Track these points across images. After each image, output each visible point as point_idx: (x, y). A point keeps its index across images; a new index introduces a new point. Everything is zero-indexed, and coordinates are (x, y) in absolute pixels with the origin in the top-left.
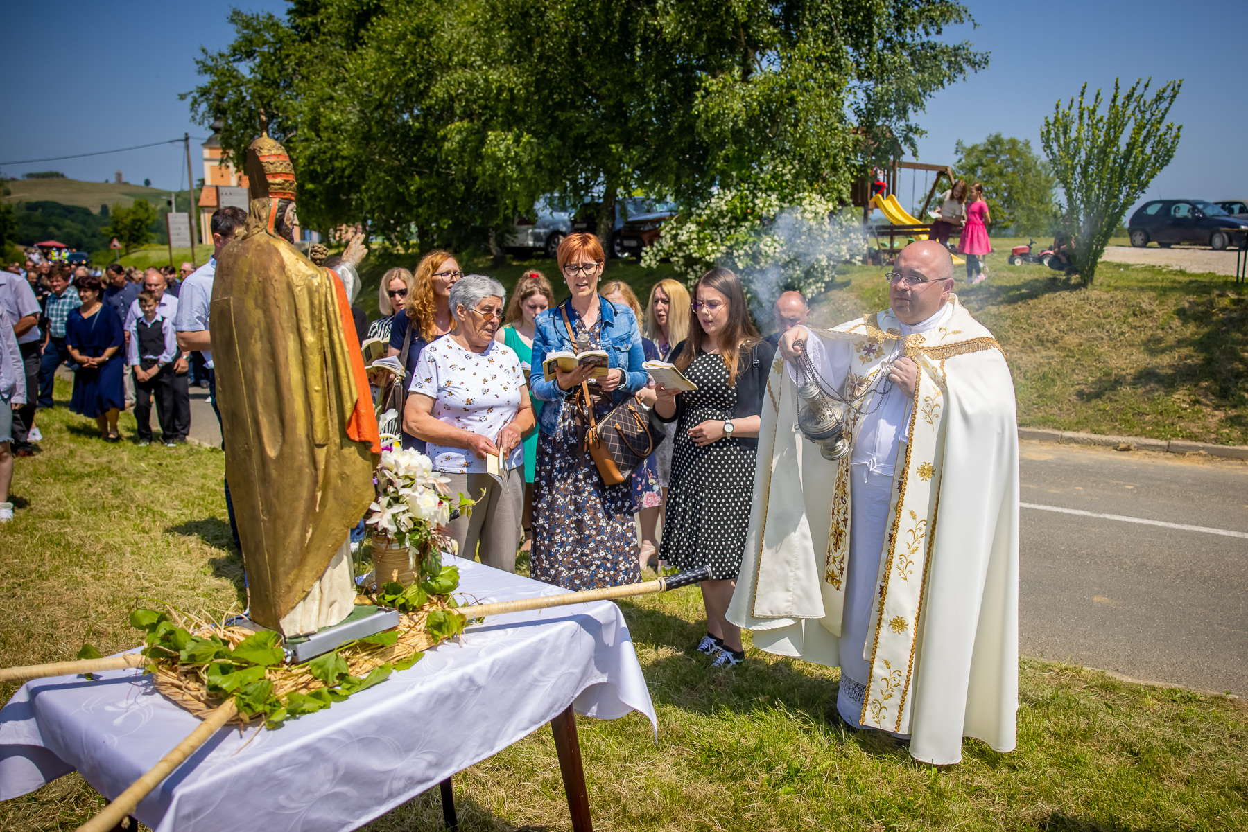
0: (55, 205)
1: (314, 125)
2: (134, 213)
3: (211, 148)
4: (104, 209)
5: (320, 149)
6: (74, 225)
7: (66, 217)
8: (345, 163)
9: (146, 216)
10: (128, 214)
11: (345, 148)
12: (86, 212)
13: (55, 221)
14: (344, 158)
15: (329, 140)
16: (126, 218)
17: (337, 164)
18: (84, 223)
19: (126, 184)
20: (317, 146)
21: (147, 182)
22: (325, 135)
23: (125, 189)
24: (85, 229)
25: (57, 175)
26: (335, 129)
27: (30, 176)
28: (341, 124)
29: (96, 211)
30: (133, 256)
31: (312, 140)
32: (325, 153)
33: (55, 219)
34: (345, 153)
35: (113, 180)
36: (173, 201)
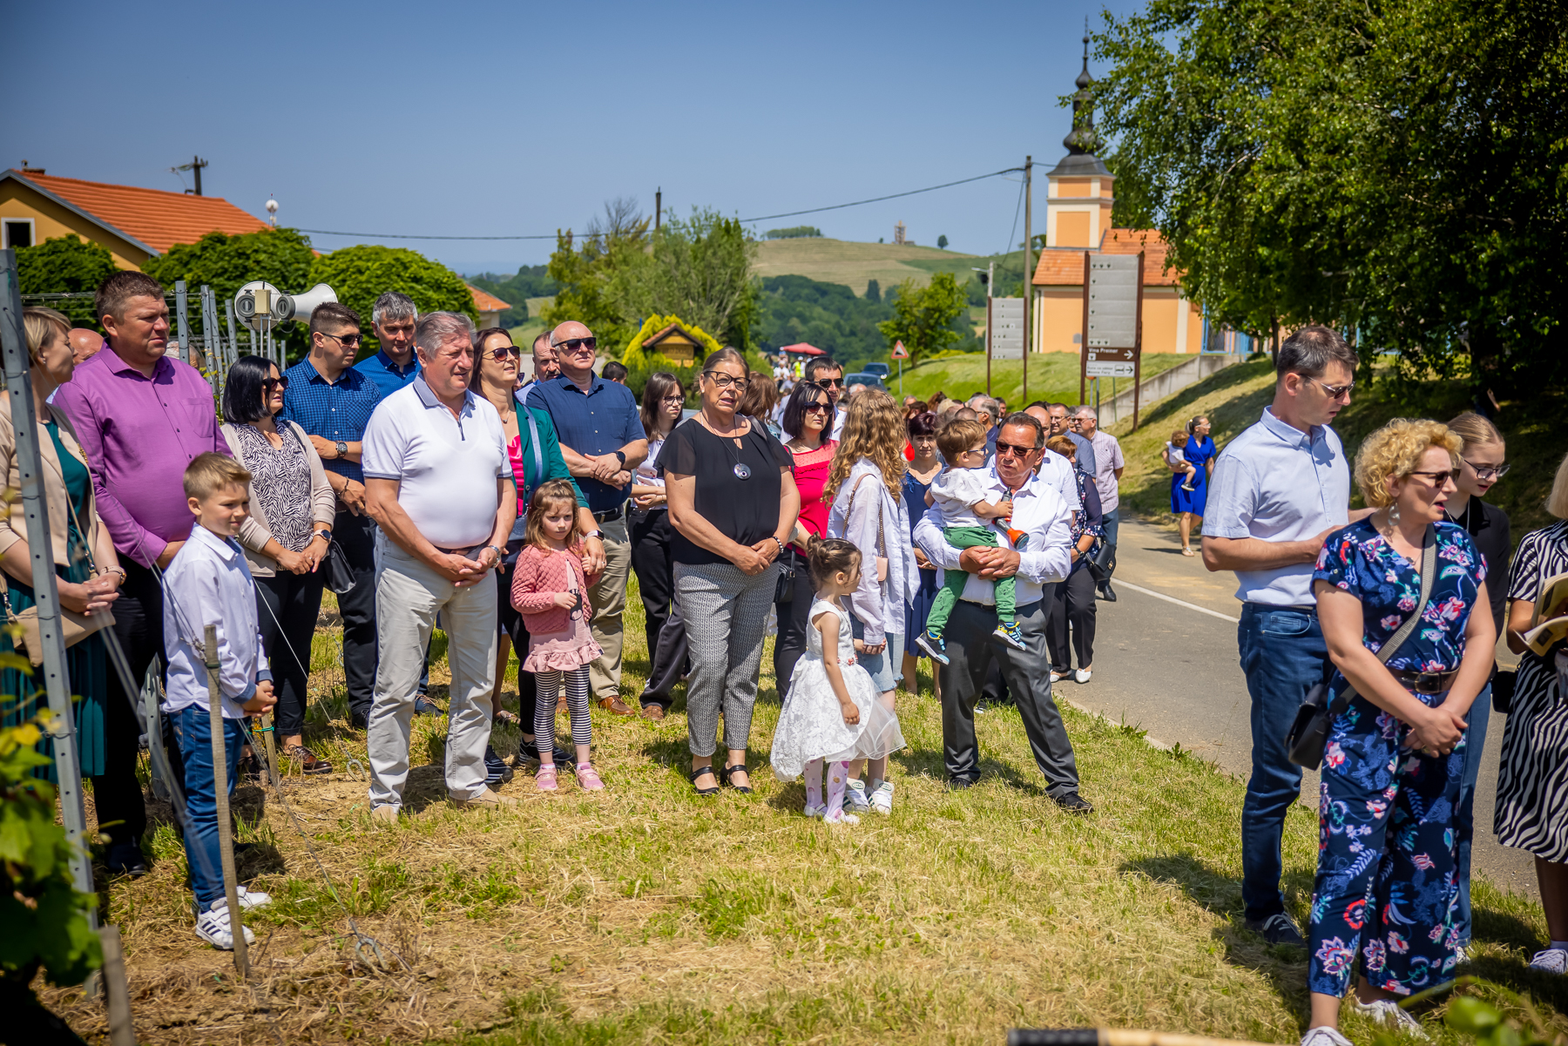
0: (803, 281)
1: (1295, 142)
2: (931, 297)
3: (1061, 181)
4: (873, 287)
5: (1301, 185)
6: (825, 314)
7: (816, 301)
8: (1349, 209)
9: (949, 302)
10: (921, 300)
11: (1352, 182)
12: (846, 293)
13: (799, 309)
14: (1346, 200)
15: (1325, 167)
16: (918, 305)
17: (1334, 213)
18: (841, 312)
19: (910, 244)
20: (1298, 179)
21: (942, 242)
22: (1314, 159)
23: (907, 254)
24: (842, 322)
25: (812, 233)
26: (1335, 147)
27: (774, 234)
28: (1348, 137)
29: (860, 292)
30: (923, 371)
31: (1290, 168)
32: (1310, 191)
33: (800, 306)
34: (1351, 191)
35: (890, 239)
36: (991, 276)
